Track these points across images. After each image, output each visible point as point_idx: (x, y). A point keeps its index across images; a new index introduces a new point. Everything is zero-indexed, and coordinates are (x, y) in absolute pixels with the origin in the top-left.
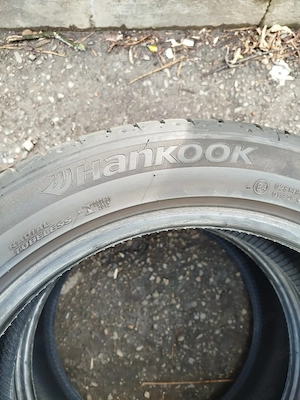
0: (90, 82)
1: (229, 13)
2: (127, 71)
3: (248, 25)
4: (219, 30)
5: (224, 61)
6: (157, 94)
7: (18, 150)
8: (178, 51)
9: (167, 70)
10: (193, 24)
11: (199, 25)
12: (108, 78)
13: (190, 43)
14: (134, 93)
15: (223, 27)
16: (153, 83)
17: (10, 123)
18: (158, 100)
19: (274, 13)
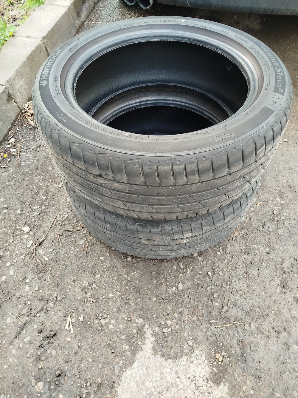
0: (6, 190)
1: (8, 116)
2: (11, 171)
3: (18, 115)
4: (13, 127)
5: (31, 129)
6: (32, 160)
7: (26, 236)
8: (14, 146)
9: (21, 154)
10: (4, 135)
11: (6, 132)
12: (9, 181)
13: (13, 140)
14: (25, 171)
15: (13, 124)
16: (24, 161)
17: (6, 237)
18: (35, 161)
19: (19, 101)
